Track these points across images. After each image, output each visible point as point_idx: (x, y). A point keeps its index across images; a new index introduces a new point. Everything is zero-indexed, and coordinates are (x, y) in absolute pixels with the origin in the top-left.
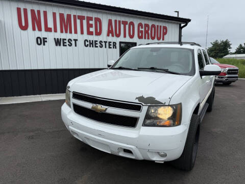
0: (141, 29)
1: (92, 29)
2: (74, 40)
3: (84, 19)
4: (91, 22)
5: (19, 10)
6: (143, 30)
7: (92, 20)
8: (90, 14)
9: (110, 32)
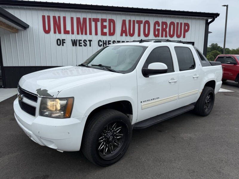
0: (157, 27)
1: (106, 30)
2: (89, 40)
3: (99, 21)
4: (105, 24)
5: (44, 17)
6: (160, 28)
7: (106, 22)
8: (104, 16)
9: (123, 32)
